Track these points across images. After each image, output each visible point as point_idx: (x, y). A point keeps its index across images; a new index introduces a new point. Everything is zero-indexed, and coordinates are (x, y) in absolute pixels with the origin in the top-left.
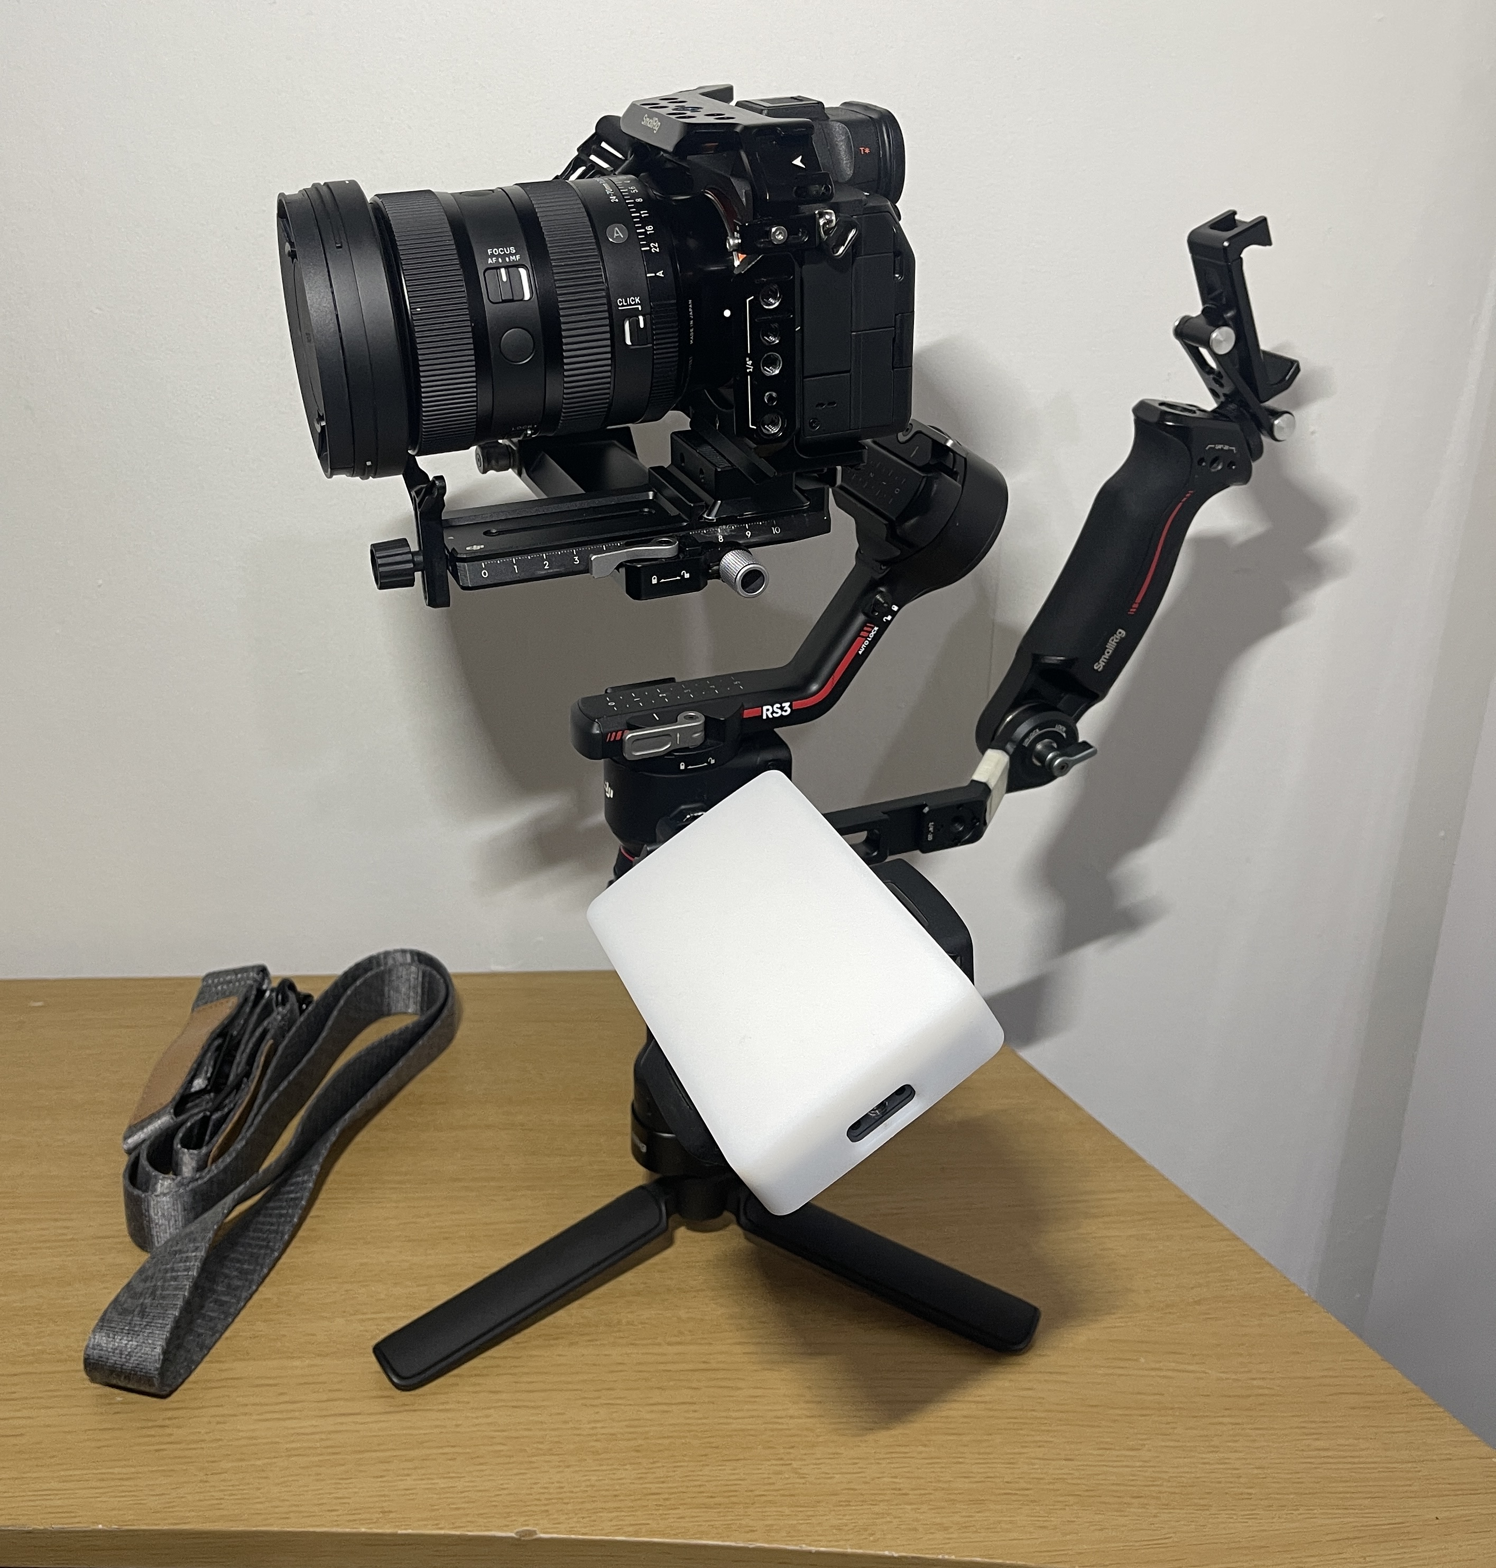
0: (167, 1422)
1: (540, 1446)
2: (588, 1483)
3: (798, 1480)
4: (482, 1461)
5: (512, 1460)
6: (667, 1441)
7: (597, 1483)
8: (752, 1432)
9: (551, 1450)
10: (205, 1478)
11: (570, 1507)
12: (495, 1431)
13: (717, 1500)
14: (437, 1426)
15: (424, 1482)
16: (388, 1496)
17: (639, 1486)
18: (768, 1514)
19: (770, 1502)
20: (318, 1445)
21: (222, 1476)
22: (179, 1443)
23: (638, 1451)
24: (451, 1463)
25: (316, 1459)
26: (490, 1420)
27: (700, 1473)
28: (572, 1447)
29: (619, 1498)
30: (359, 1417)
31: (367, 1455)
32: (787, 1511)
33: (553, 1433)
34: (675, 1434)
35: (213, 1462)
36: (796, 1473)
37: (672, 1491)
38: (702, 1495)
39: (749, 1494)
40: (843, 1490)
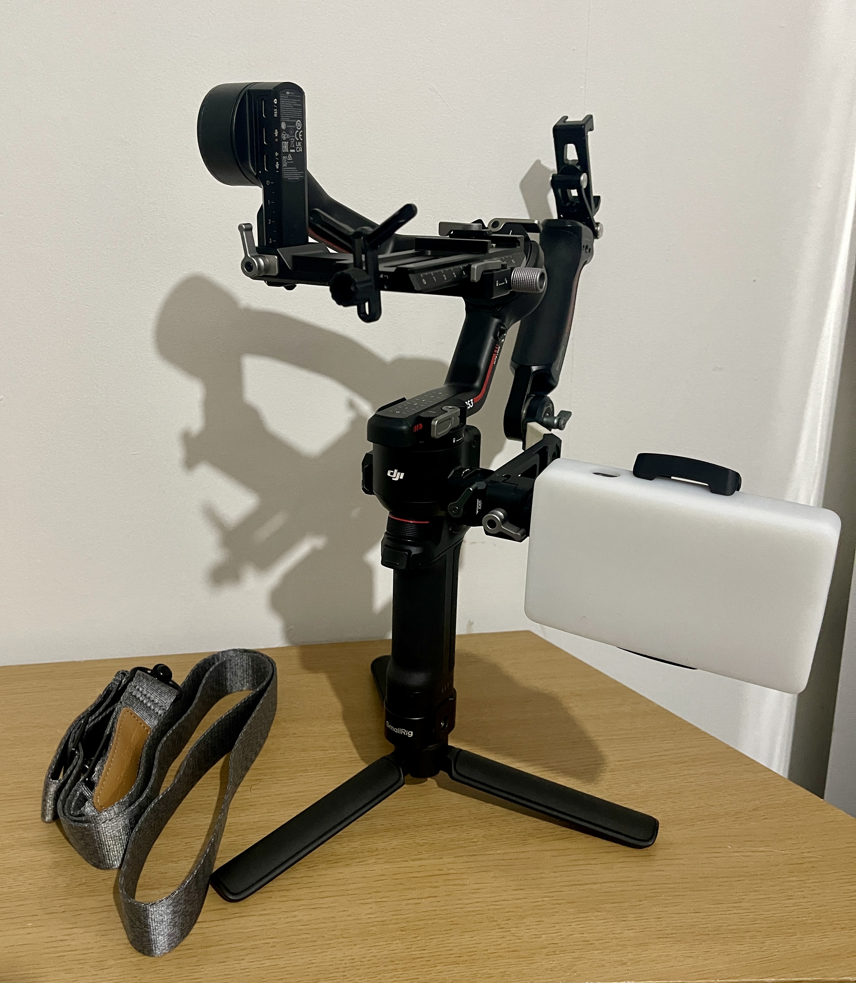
0: (66, 937)
1: (335, 933)
3: (517, 941)
4: (294, 946)
6: (422, 923)
7: (377, 954)
8: (480, 912)
9: (342, 935)
10: (97, 973)
11: (361, 971)
12: (301, 925)
13: (464, 958)
14: (260, 926)
15: (254, 963)
17: (409, 954)
18: (502, 964)
19: (500, 956)
22: (77, 950)
23: (403, 931)
26: (296, 919)
27: (448, 942)
28: (357, 932)
34: (427, 917)
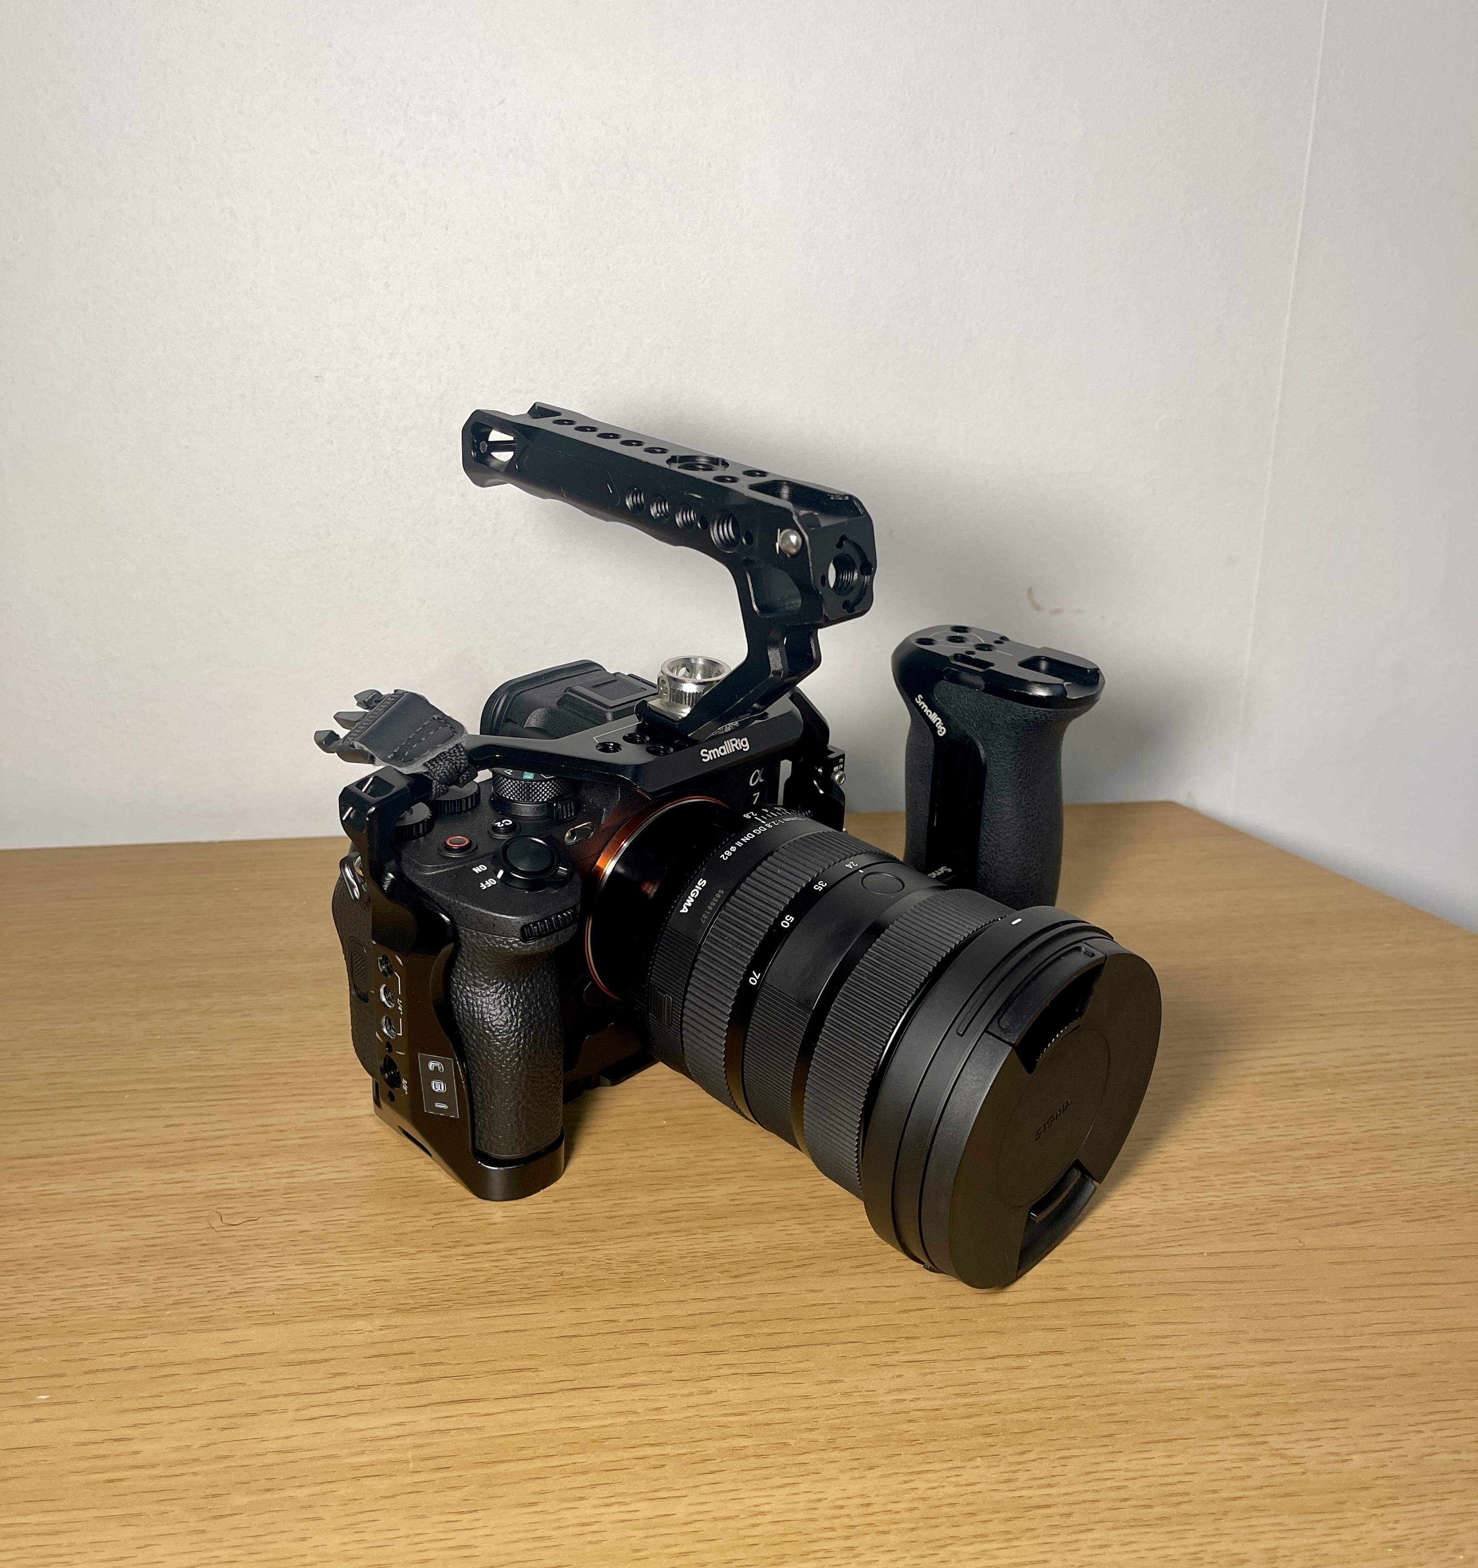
0: (131, 1432)
1: (814, 1436)
2: (913, 1494)
3: (1290, 1469)
4: (711, 1466)
5: (767, 1462)
6: (1033, 1416)
7: (929, 1493)
9: (832, 1441)
10: (201, 1526)
11: (892, 1539)
12: (726, 1415)
13: (1158, 1510)
14: (621, 1413)
15: (612, 1509)
16: (549, 1538)
17: (1011, 1494)
18: (1261, 1529)
19: (1255, 1508)
20: (410, 1455)
21: (235, 1521)
22: (154, 1466)
23: (988, 1435)
24: (657, 1473)
25: (409, 1479)
26: (712, 1398)
27: (1113, 1466)
28: (869, 1434)
29: (979, 1518)
30: (481, 1404)
31: (502, 1468)
32: (1292, 1521)
33: (828, 1412)
35: (214, 1496)
36: (1282, 1456)
37: (1072, 1499)
38: (1128, 1503)
39: (1212, 1496)
40: (1376, 1479)
